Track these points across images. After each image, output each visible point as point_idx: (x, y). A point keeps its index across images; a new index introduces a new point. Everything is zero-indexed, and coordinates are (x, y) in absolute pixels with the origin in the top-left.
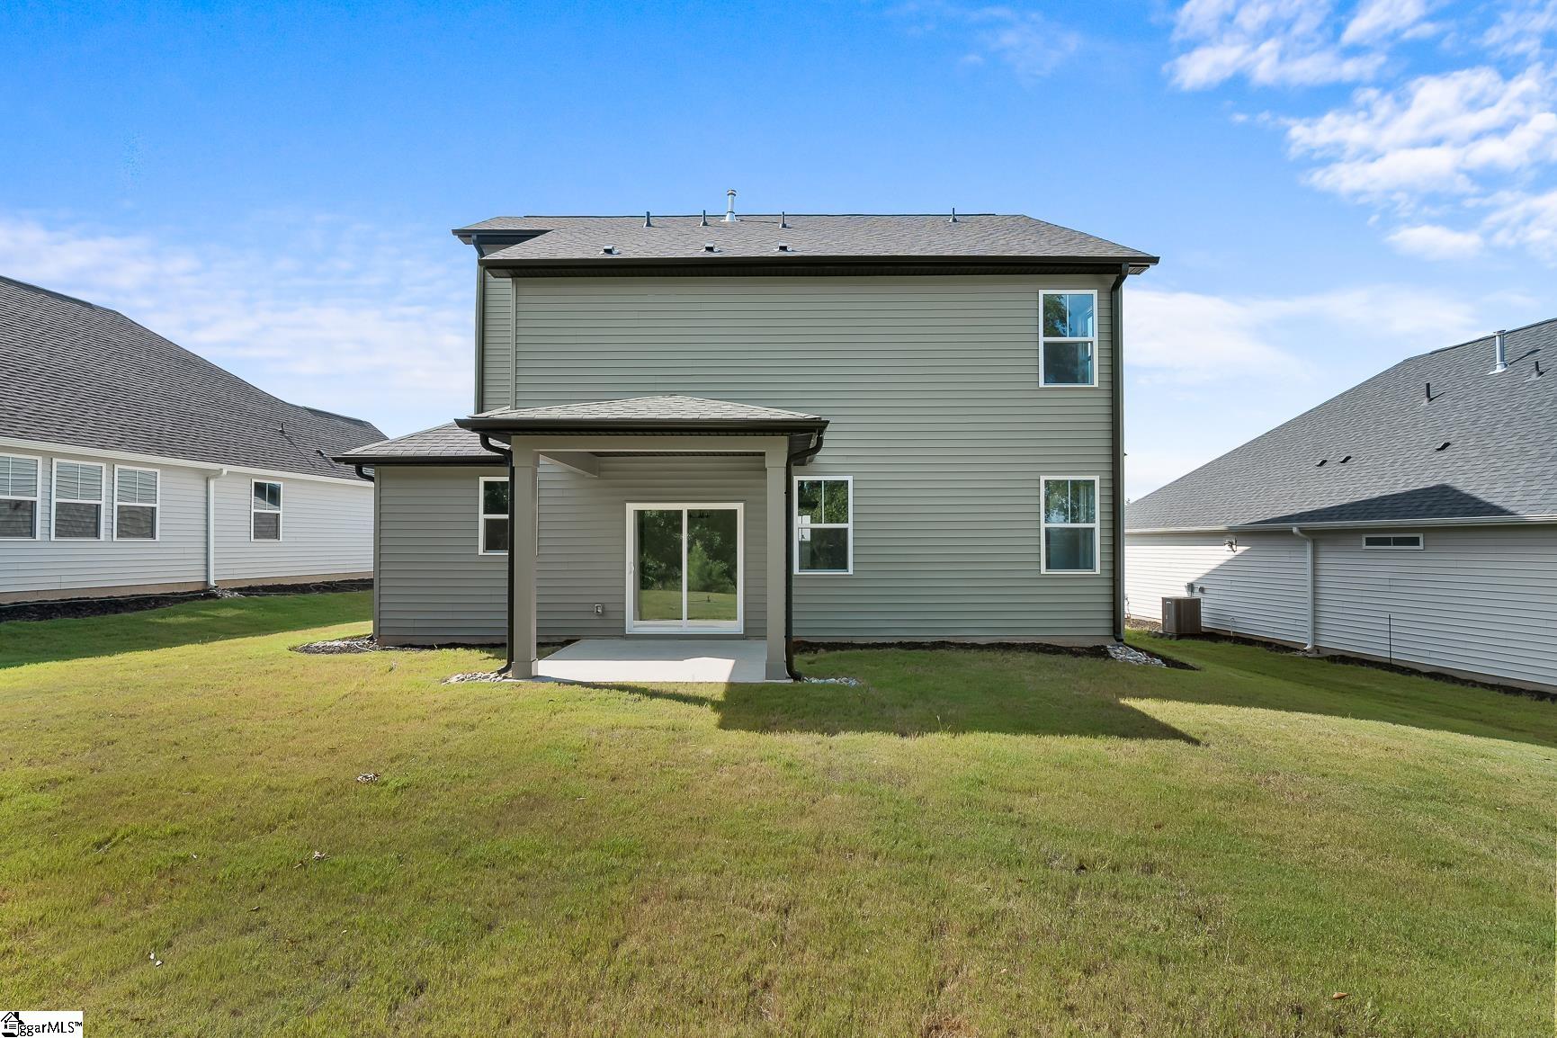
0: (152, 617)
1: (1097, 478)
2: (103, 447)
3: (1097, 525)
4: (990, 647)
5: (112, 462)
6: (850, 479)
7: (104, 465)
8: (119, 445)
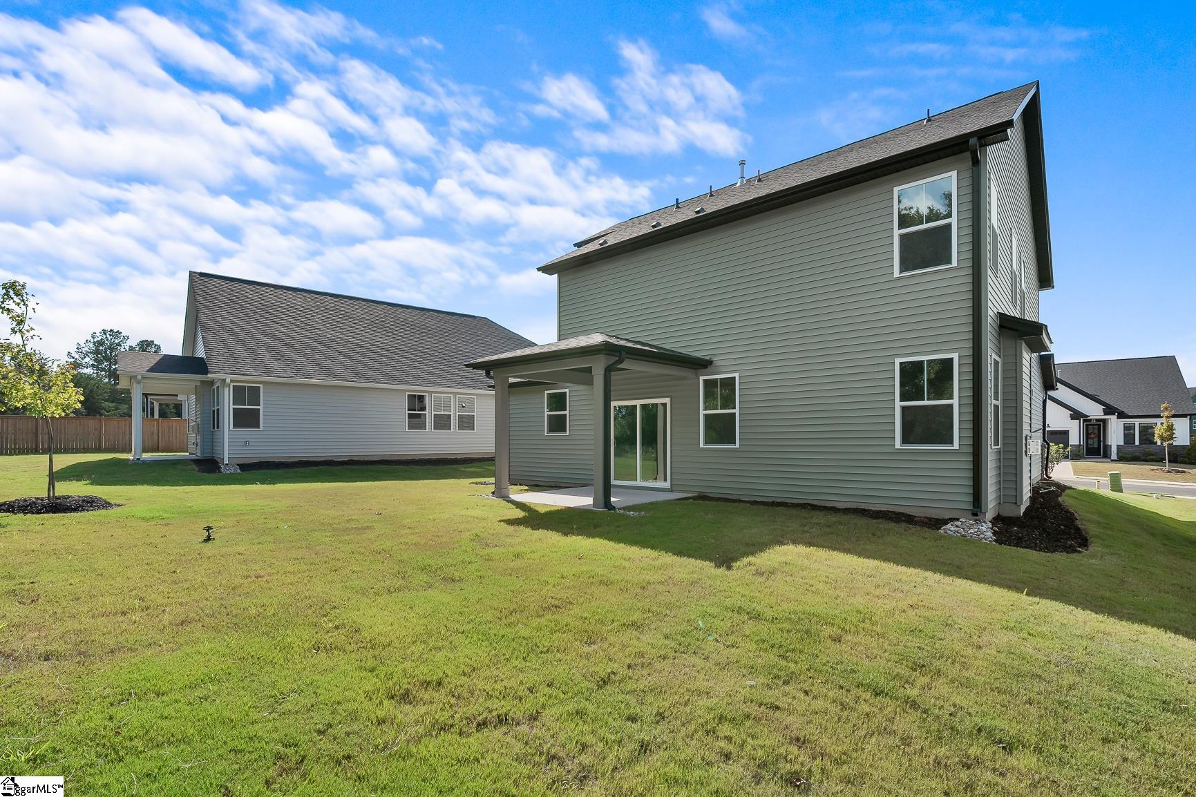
0: (462, 468)
1: (955, 356)
2: (449, 387)
3: (955, 402)
4: (847, 511)
5: (455, 394)
6: (736, 375)
7: (452, 396)
8: (457, 386)
